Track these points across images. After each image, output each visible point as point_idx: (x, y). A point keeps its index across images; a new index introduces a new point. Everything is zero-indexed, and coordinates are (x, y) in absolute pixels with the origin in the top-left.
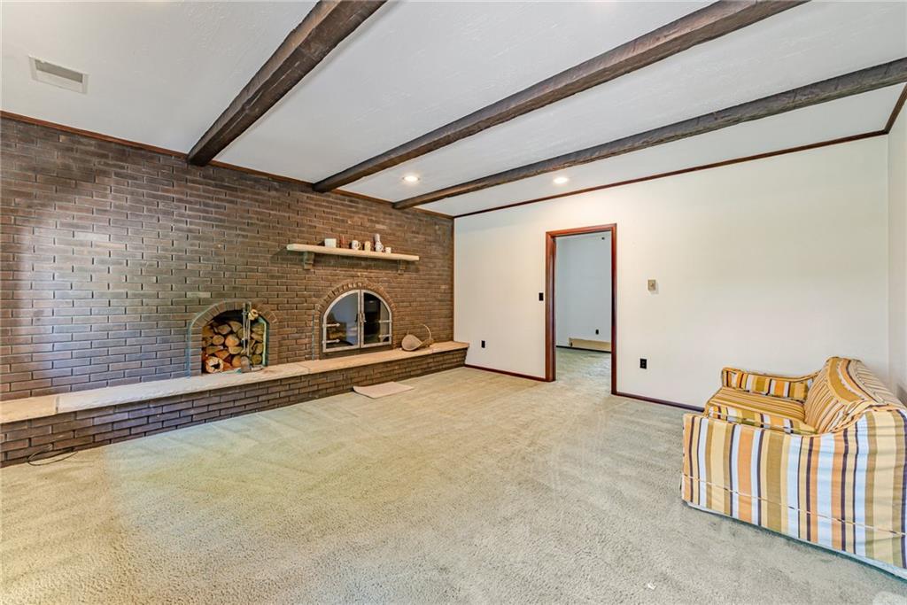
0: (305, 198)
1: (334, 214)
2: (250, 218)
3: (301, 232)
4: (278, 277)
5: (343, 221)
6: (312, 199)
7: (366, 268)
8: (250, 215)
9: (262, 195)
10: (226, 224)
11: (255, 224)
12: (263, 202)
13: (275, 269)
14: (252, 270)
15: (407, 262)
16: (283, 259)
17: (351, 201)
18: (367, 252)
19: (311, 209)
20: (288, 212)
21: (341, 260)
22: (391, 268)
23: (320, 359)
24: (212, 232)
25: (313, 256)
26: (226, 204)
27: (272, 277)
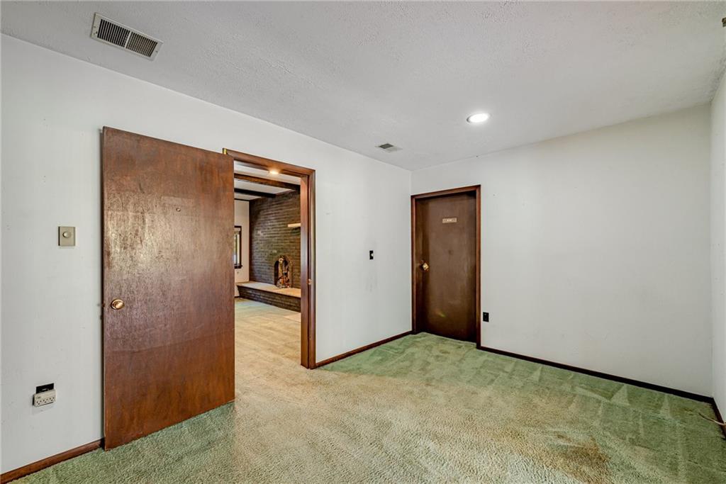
8: (285, 214)
10: (279, 220)
11: (284, 217)
14: (286, 240)
26: (279, 211)
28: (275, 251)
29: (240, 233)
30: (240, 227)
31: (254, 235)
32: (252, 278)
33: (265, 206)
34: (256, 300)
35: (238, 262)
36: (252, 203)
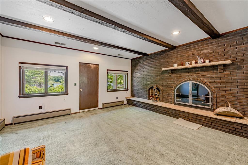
0: (170, 53)
1: (179, 54)
2: (157, 64)
3: (169, 64)
4: (163, 78)
5: (183, 56)
6: (172, 52)
7: (195, 72)
8: (157, 63)
9: (159, 57)
10: (153, 67)
11: (158, 65)
12: (159, 59)
13: (162, 76)
14: (157, 77)
15: (224, 65)
16: (164, 73)
17: (187, 47)
18: (194, 65)
19: (172, 56)
20: (165, 59)
21: (183, 70)
22: (213, 70)
23: (174, 104)
24: (150, 69)
25: (170, 71)
26: (152, 62)
27: (161, 78)
28: (149, 83)
29: (128, 74)
30: (127, 71)
31: (134, 75)
32: (133, 95)
33: (141, 61)
34: (138, 107)
35: (126, 87)
36: (132, 60)
